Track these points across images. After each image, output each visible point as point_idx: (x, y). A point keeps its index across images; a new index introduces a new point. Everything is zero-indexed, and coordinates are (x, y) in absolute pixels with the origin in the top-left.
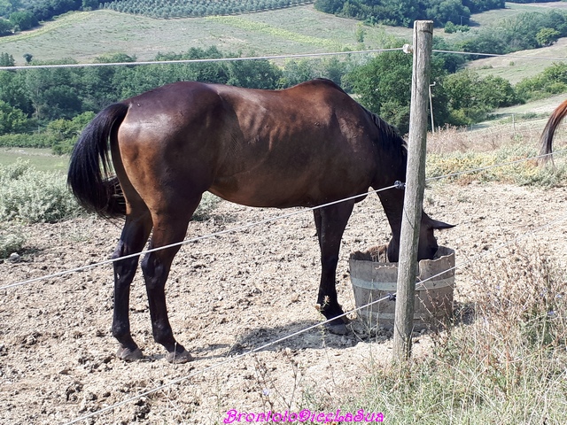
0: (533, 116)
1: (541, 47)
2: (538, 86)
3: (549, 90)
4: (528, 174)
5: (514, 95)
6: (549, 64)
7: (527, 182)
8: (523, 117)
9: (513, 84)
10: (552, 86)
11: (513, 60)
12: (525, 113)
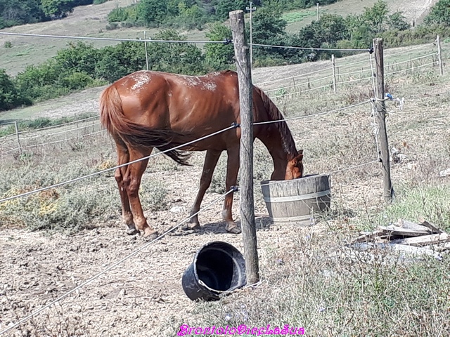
0: (45, 124)
1: (49, 19)
2: (50, 78)
3: (66, 84)
4: (44, 211)
5: (15, 92)
6: (63, 46)
7: (43, 223)
8: (31, 126)
9: (12, 75)
10: (70, 78)
11: (10, 39)
12: (33, 119)
